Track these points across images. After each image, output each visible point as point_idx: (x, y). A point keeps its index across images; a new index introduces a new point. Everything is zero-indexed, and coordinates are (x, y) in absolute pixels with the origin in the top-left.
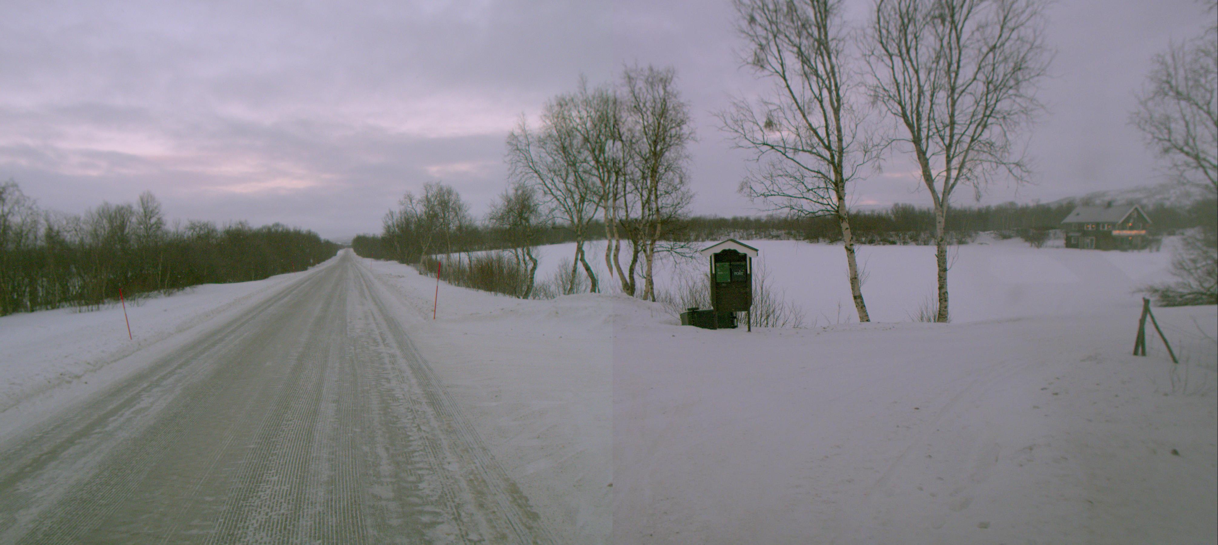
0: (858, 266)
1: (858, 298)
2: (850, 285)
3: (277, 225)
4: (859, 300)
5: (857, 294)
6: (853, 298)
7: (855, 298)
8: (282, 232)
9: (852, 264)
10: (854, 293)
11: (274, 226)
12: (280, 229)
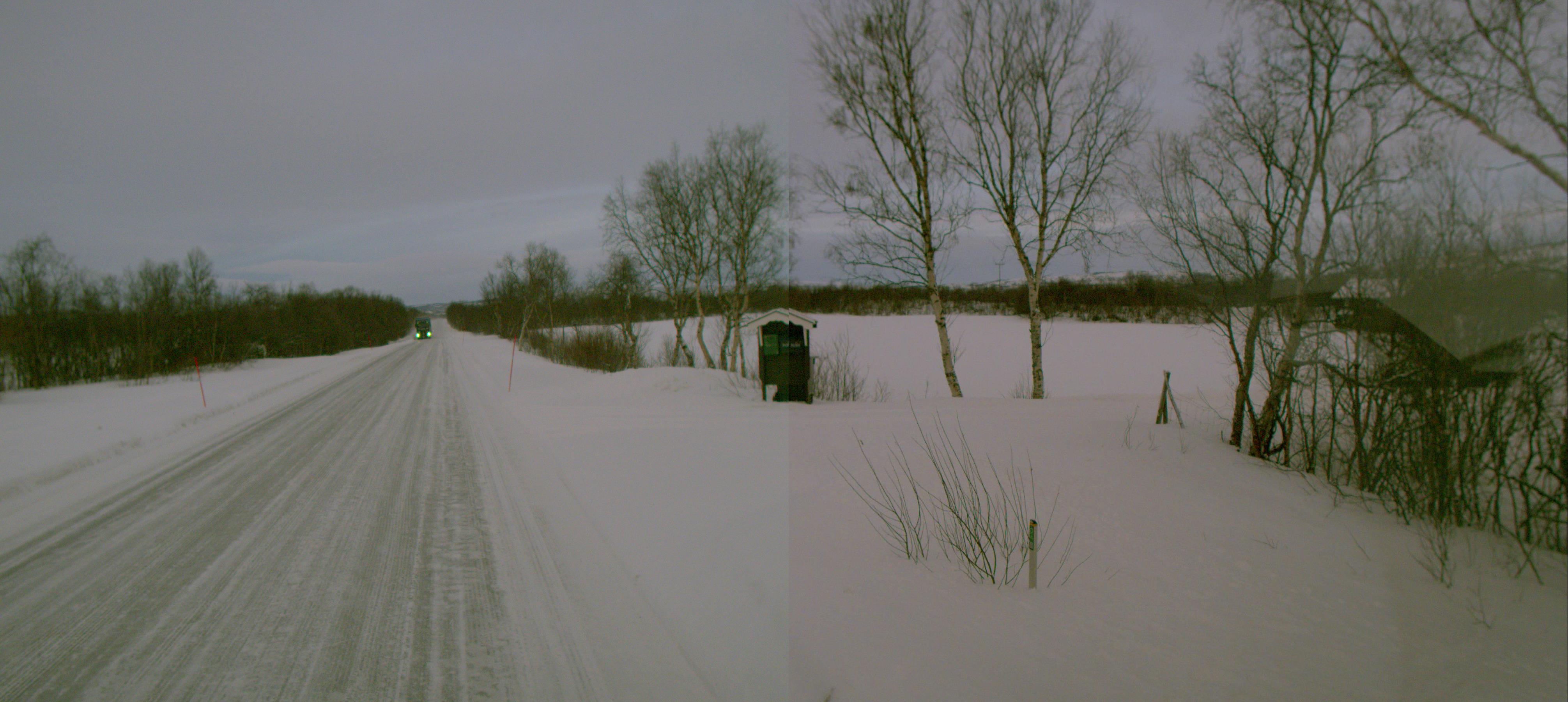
0: (951, 341)
1: (950, 375)
2: (942, 361)
3: (350, 289)
4: (951, 378)
5: (949, 371)
6: (945, 376)
7: (947, 375)
8: (356, 298)
9: (945, 340)
10: (946, 371)
11: (346, 290)
12: (354, 294)
